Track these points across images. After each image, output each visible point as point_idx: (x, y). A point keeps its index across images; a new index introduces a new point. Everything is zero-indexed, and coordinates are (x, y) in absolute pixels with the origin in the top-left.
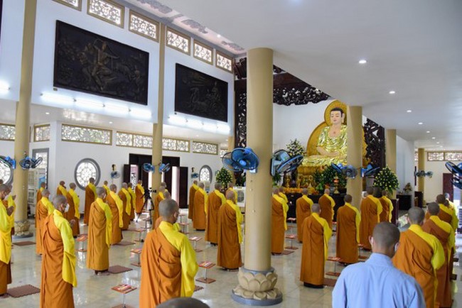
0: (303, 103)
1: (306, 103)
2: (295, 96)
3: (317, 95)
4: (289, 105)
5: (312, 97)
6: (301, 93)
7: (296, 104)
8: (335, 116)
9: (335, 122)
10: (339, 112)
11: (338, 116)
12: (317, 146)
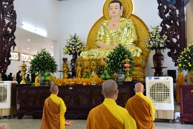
8: (114, 8)
9: (114, 14)
10: (118, 4)
11: (116, 8)
12: (96, 41)
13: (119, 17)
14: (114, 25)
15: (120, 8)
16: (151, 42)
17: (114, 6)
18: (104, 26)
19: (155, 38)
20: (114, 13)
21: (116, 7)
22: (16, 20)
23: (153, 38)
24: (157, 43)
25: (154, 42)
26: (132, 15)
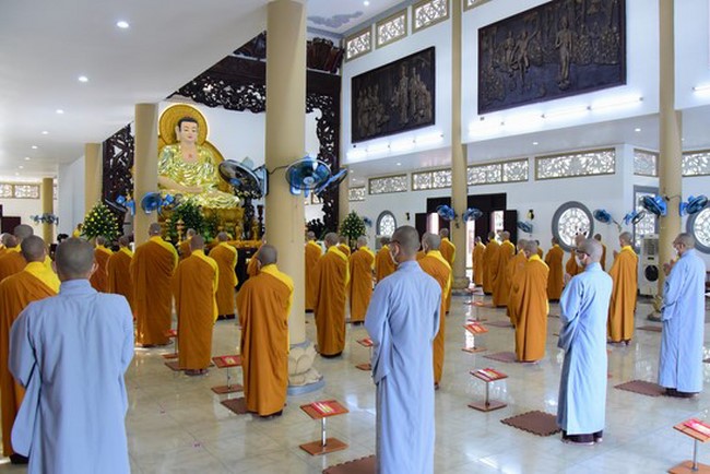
0: (236, 109)
1: (242, 109)
2: (224, 93)
3: (258, 101)
4: (214, 106)
5: (251, 103)
6: (234, 93)
7: (226, 107)
8: (190, 130)
9: (191, 139)
10: (195, 125)
11: (194, 131)
13: (193, 144)
14: (190, 156)
15: (197, 131)
17: (190, 127)
18: (173, 155)
20: (190, 137)
21: (194, 129)
26: (205, 142)
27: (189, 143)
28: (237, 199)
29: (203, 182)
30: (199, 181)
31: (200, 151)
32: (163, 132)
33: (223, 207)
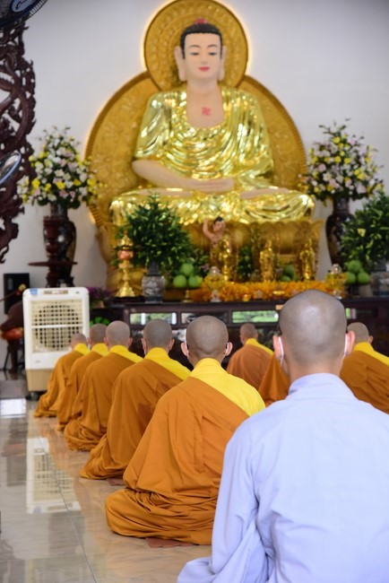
8: (204, 52)
9: (204, 74)
10: (213, 38)
11: (212, 54)
12: (134, 159)
13: (213, 85)
14: (206, 111)
15: (221, 54)
16: (326, 177)
17: (204, 46)
18: (168, 112)
19: (342, 163)
20: (205, 69)
21: (212, 50)
22: (33, 93)
23: (334, 163)
24: (348, 182)
25: (340, 178)
26: (245, 78)
27: (204, 81)
28: (306, 200)
29: (236, 167)
30: (227, 167)
31: (227, 100)
32: (154, 67)
33: (275, 219)
